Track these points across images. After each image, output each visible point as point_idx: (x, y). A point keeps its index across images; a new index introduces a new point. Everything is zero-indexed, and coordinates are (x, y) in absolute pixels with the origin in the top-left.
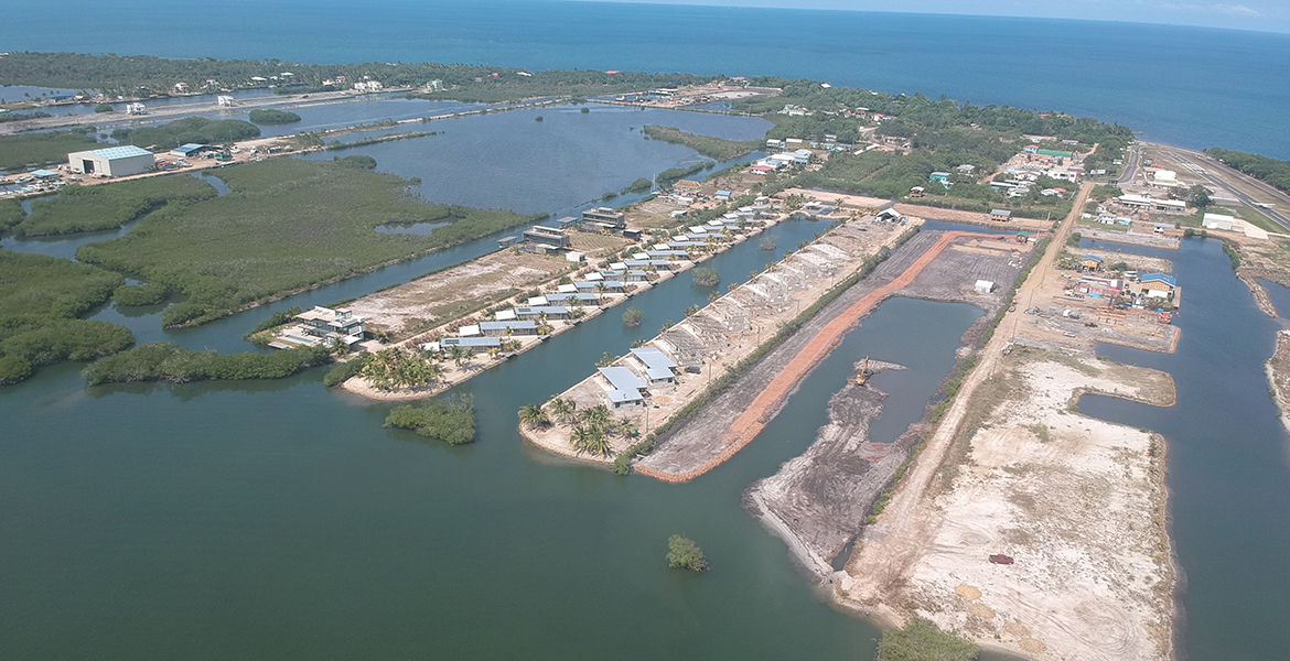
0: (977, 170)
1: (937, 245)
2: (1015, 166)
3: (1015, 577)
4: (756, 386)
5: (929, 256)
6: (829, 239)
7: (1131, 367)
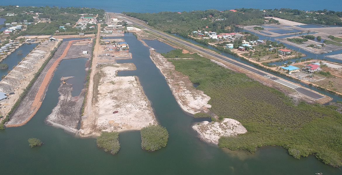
0: (71, 24)
1: (69, 45)
2: (80, 22)
3: (120, 115)
4: (34, 93)
5: (68, 48)
6: (38, 48)
7: (125, 63)
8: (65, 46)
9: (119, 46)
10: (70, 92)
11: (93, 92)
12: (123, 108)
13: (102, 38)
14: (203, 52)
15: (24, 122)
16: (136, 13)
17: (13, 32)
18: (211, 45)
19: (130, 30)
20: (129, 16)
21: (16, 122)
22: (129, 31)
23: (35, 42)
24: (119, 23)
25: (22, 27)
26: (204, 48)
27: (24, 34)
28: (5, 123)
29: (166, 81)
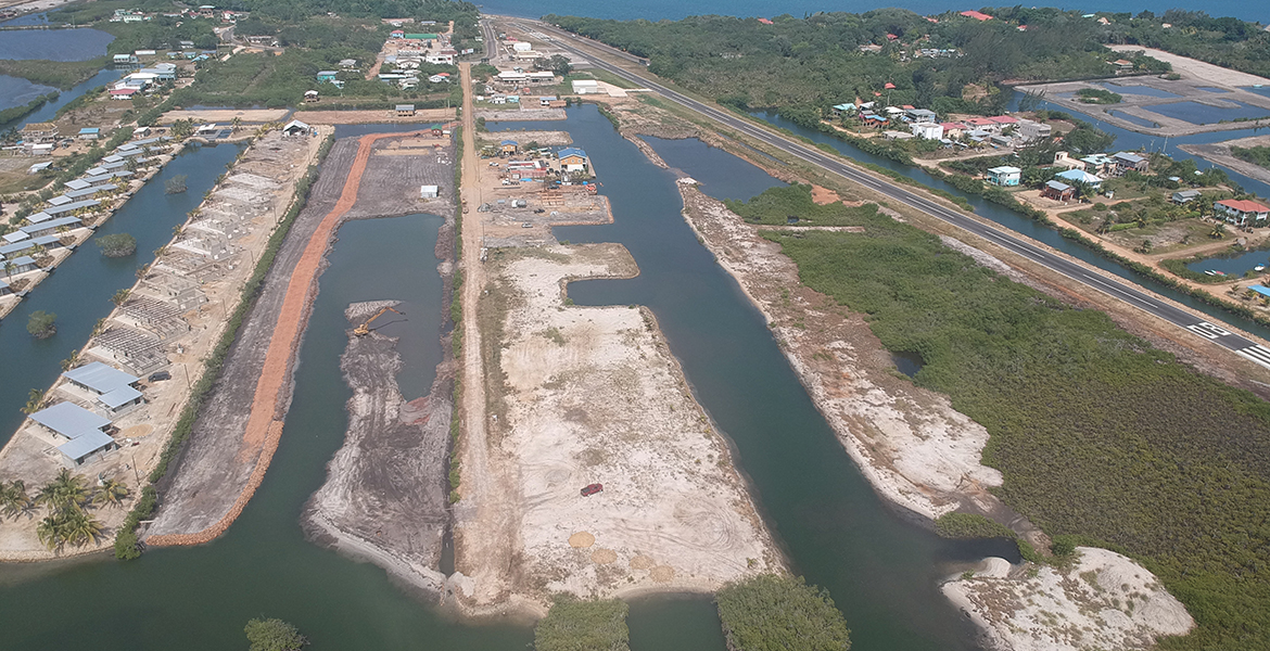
0: (360, 63)
1: (360, 152)
2: (392, 52)
3: (611, 503)
4: (249, 374)
5: (358, 167)
6: (244, 166)
7: (589, 245)
8: (348, 160)
9: (555, 165)
10: (391, 377)
11: (486, 382)
12: (619, 467)
13: (482, 125)
14: (899, 202)
15: (218, 523)
16: (599, 23)
17: (143, 90)
18: (926, 170)
19: (587, 94)
20: (572, 31)
21: (185, 522)
22: (582, 97)
23: (229, 139)
24: (540, 65)
25: (179, 72)
26: (898, 180)
27: (187, 100)
28: (138, 526)
29: (772, 334)
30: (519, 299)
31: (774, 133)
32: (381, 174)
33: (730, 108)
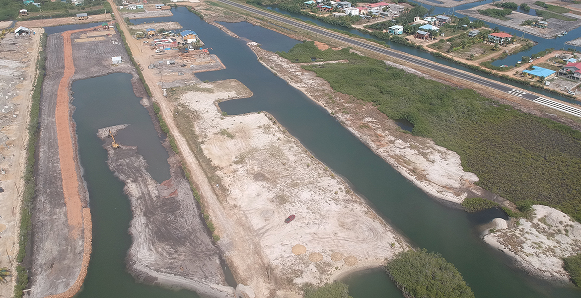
1: (65, 42)
3: (304, 225)
7: (220, 82)
8: (59, 46)
9: (180, 40)
10: (144, 170)
12: (297, 203)
13: (129, 21)
19: (178, 2)
21: (54, 285)
22: (177, 4)
29: (334, 118)
30: (196, 116)
31: (282, 17)
32: (83, 53)
33: (254, 5)
